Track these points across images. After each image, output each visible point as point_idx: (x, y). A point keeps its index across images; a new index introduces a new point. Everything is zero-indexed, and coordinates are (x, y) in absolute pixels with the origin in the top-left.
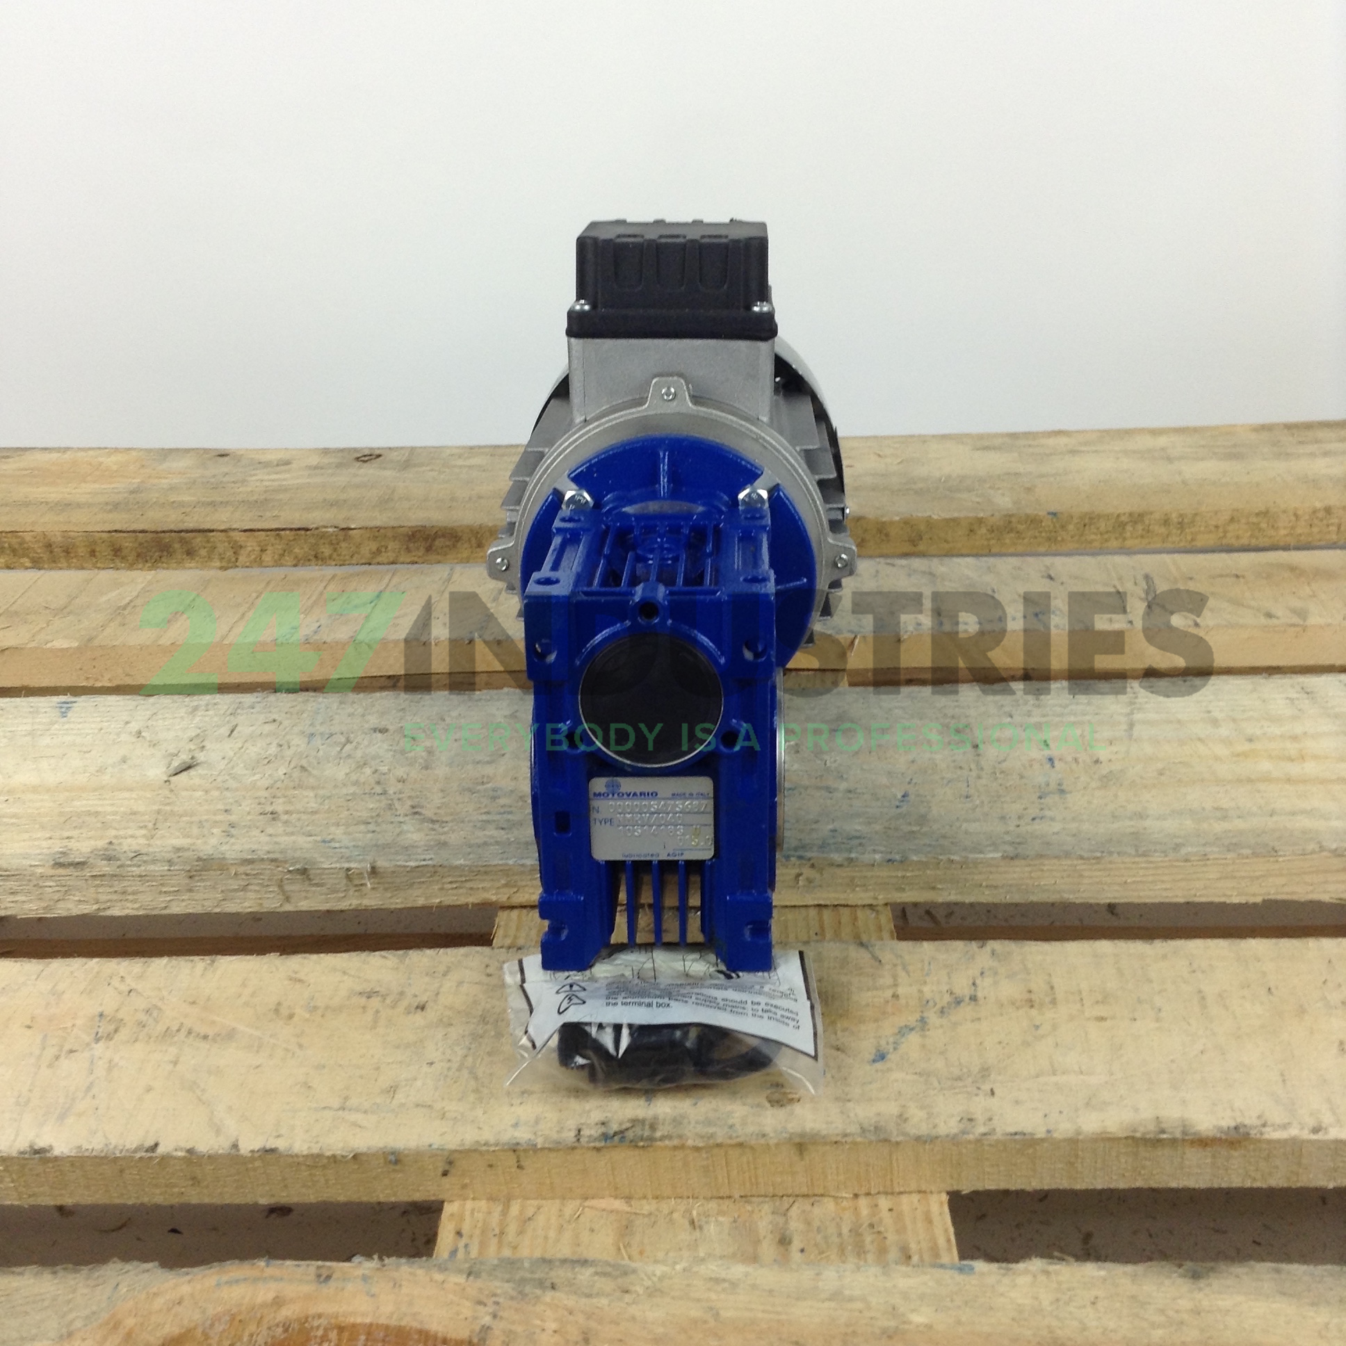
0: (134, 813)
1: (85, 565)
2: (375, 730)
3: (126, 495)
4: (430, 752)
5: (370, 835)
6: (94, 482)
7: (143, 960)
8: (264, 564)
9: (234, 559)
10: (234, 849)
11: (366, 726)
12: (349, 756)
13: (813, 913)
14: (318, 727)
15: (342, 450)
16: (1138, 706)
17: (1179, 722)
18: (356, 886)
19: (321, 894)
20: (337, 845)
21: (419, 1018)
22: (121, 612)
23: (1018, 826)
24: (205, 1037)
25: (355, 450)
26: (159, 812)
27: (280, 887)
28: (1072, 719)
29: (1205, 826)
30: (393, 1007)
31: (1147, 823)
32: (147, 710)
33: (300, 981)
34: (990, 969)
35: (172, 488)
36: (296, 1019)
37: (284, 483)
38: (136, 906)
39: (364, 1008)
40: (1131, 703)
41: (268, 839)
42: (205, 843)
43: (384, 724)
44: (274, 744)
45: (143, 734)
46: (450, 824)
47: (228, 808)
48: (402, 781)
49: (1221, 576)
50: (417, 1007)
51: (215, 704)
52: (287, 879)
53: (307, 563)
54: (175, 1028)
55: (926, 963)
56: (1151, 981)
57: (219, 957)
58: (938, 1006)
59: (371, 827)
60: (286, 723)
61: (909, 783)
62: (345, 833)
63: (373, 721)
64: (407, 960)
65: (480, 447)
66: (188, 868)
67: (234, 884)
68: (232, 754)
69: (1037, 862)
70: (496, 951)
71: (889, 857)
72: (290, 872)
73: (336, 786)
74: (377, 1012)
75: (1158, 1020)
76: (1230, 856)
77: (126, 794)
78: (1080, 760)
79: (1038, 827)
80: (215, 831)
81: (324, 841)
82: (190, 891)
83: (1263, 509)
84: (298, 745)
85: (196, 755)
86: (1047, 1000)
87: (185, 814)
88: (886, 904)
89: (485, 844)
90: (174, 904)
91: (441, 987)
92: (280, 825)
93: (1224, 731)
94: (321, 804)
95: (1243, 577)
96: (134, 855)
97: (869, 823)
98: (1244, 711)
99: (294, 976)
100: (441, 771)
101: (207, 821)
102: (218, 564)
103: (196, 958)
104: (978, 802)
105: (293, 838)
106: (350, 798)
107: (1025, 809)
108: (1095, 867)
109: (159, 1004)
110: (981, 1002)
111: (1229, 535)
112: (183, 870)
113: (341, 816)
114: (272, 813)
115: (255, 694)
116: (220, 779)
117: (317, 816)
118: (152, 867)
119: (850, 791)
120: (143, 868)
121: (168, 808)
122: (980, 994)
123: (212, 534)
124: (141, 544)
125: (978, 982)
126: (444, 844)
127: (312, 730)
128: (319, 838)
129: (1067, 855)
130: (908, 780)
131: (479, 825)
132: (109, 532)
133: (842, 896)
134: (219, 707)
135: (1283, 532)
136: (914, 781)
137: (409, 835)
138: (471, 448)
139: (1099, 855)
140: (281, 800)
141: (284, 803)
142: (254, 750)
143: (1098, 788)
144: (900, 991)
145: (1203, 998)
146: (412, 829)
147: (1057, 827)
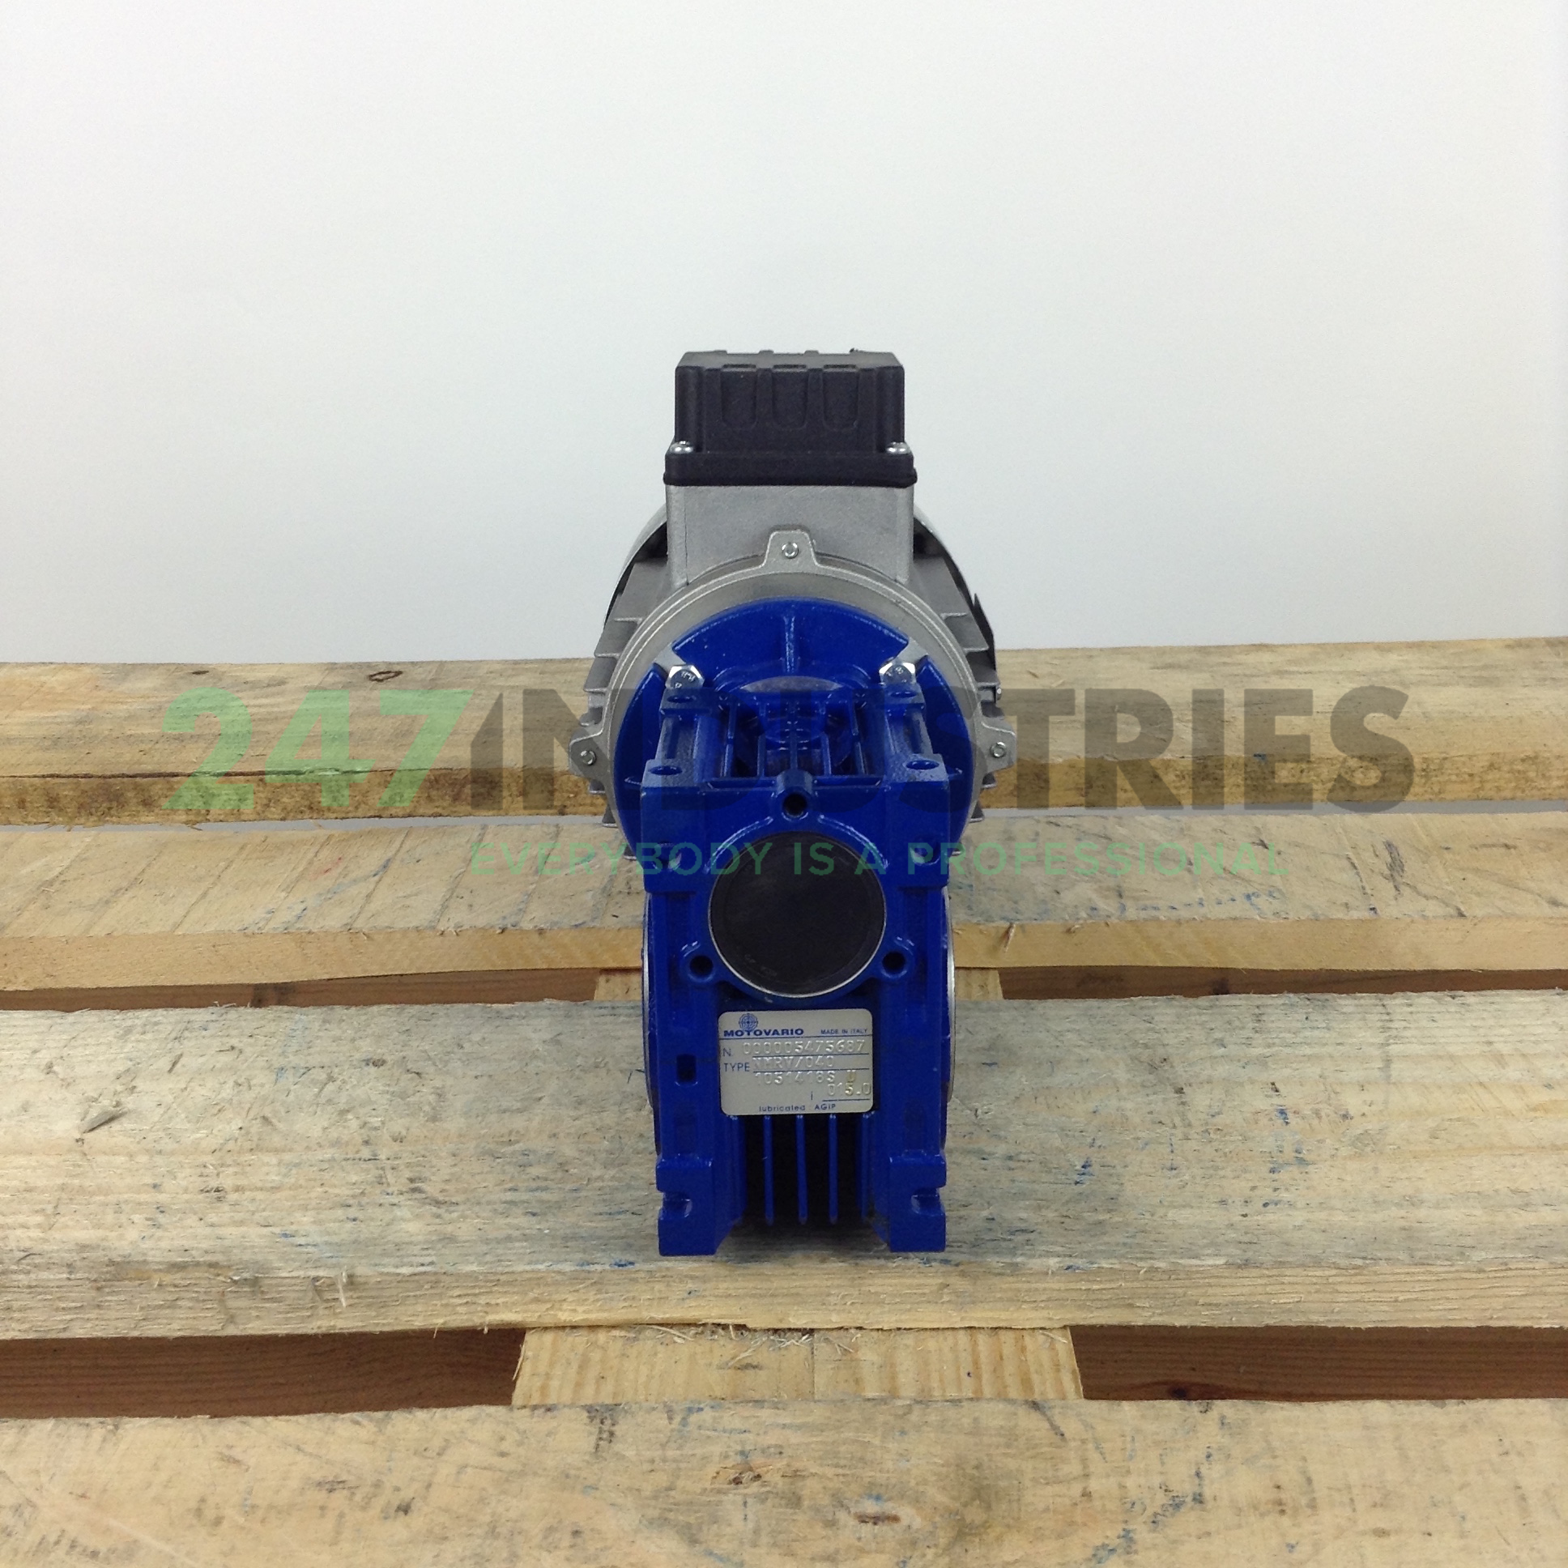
0: (29, 1190)
1: (12, 819)
2: (367, 1062)
3: (69, 726)
4: (440, 1095)
5: (350, 1225)
6: (33, 707)
7: (20, 1422)
8: (243, 817)
9: (203, 812)
10: (160, 1246)
11: (357, 1056)
12: (329, 1101)
13: (963, 1337)
14: (292, 1058)
15: (351, 666)
16: (1394, 1033)
17: (1452, 1057)
18: (328, 1301)
19: (280, 1313)
20: (302, 1241)
21: (399, 1528)
22: (45, 888)
23: (1245, 1216)
24: (94, 1554)
25: (369, 665)
26: (63, 1188)
27: (222, 1301)
28: (1308, 1051)
29: (1500, 1218)
30: (364, 1508)
31: (1422, 1213)
32: (64, 1032)
33: (237, 1462)
34: (1220, 1449)
35: (131, 717)
36: (225, 1524)
37: (276, 709)
38: (26, 1326)
39: (322, 1508)
40: (1385, 1029)
41: (208, 1230)
42: (121, 1237)
43: (380, 1052)
44: (231, 1083)
45: (55, 1068)
46: (461, 1208)
47: (157, 1181)
48: (399, 1139)
49: (1485, 845)
50: (399, 1509)
51: (156, 1024)
52: (230, 1292)
53: (300, 816)
54: (52, 1539)
55: (1129, 1439)
56: (1446, 1470)
57: (126, 1419)
58: (1150, 1512)
59: (352, 1212)
60: (248, 1051)
61: (1092, 1146)
62: (314, 1222)
63: (367, 1048)
64: (389, 1427)
65: (526, 662)
66: (95, 1276)
67: (157, 1299)
68: (170, 1098)
69: (1275, 1272)
70: (517, 1414)
71: (1068, 1262)
72: (235, 1282)
73: (308, 1148)
74: (341, 1515)
75: (1463, 1535)
76: (1541, 1264)
77: (22, 1160)
78: (1323, 1114)
79: (1274, 1218)
80: (136, 1218)
81: (285, 1235)
82: (99, 1307)
83: (1531, 754)
84: (262, 1085)
85: (123, 1100)
86: (1304, 1501)
87: (100, 1190)
88: (1065, 1327)
89: (509, 1239)
90: (77, 1324)
91: (434, 1474)
92: (226, 1208)
93: (1513, 1073)
94: (285, 1176)
95: (1515, 847)
96: (23, 1254)
97: (1040, 1208)
98: (1536, 1043)
99: (227, 1452)
100: (453, 1124)
101: (126, 1202)
102: (184, 817)
103: (93, 1421)
104: (1187, 1177)
105: (243, 1229)
106: (326, 1166)
107: (1253, 1188)
108: (1355, 1279)
109: (35, 1498)
110: (1210, 1505)
111: (1488, 786)
112: (88, 1279)
113: (313, 1195)
114: (217, 1190)
115: (211, 1009)
116: (151, 1137)
117: (278, 1195)
118: (45, 1275)
119: (1010, 1158)
120: (33, 1276)
121: (76, 1182)
122: (1208, 1493)
123: (175, 779)
124: (83, 792)
125: (1204, 1470)
126: (450, 1239)
127: (282, 1062)
128: (277, 1230)
129: (1317, 1263)
130: (1089, 1140)
131: (501, 1208)
132: (43, 776)
133: (1004, 1315)
134: (161, 1027)
135: (1556, 783)
136: (1098, 1143)
137: (404, 1225)
138: (516, 662)
139: (1359, 1262)
140: (231, 1170)
141: (236, 1173)
142: (202, 1092)
143: (1350, 1158)
144: (1094, 1485)
145: (1523, 1498)
146: (408, 1215)
147: (1299, 1217)
